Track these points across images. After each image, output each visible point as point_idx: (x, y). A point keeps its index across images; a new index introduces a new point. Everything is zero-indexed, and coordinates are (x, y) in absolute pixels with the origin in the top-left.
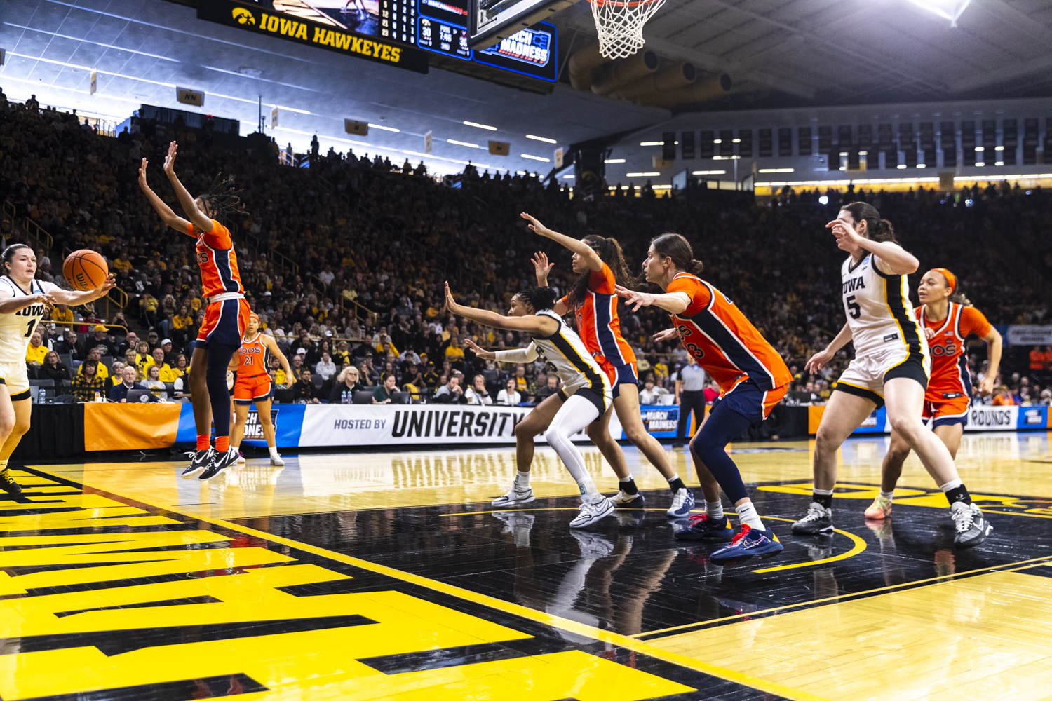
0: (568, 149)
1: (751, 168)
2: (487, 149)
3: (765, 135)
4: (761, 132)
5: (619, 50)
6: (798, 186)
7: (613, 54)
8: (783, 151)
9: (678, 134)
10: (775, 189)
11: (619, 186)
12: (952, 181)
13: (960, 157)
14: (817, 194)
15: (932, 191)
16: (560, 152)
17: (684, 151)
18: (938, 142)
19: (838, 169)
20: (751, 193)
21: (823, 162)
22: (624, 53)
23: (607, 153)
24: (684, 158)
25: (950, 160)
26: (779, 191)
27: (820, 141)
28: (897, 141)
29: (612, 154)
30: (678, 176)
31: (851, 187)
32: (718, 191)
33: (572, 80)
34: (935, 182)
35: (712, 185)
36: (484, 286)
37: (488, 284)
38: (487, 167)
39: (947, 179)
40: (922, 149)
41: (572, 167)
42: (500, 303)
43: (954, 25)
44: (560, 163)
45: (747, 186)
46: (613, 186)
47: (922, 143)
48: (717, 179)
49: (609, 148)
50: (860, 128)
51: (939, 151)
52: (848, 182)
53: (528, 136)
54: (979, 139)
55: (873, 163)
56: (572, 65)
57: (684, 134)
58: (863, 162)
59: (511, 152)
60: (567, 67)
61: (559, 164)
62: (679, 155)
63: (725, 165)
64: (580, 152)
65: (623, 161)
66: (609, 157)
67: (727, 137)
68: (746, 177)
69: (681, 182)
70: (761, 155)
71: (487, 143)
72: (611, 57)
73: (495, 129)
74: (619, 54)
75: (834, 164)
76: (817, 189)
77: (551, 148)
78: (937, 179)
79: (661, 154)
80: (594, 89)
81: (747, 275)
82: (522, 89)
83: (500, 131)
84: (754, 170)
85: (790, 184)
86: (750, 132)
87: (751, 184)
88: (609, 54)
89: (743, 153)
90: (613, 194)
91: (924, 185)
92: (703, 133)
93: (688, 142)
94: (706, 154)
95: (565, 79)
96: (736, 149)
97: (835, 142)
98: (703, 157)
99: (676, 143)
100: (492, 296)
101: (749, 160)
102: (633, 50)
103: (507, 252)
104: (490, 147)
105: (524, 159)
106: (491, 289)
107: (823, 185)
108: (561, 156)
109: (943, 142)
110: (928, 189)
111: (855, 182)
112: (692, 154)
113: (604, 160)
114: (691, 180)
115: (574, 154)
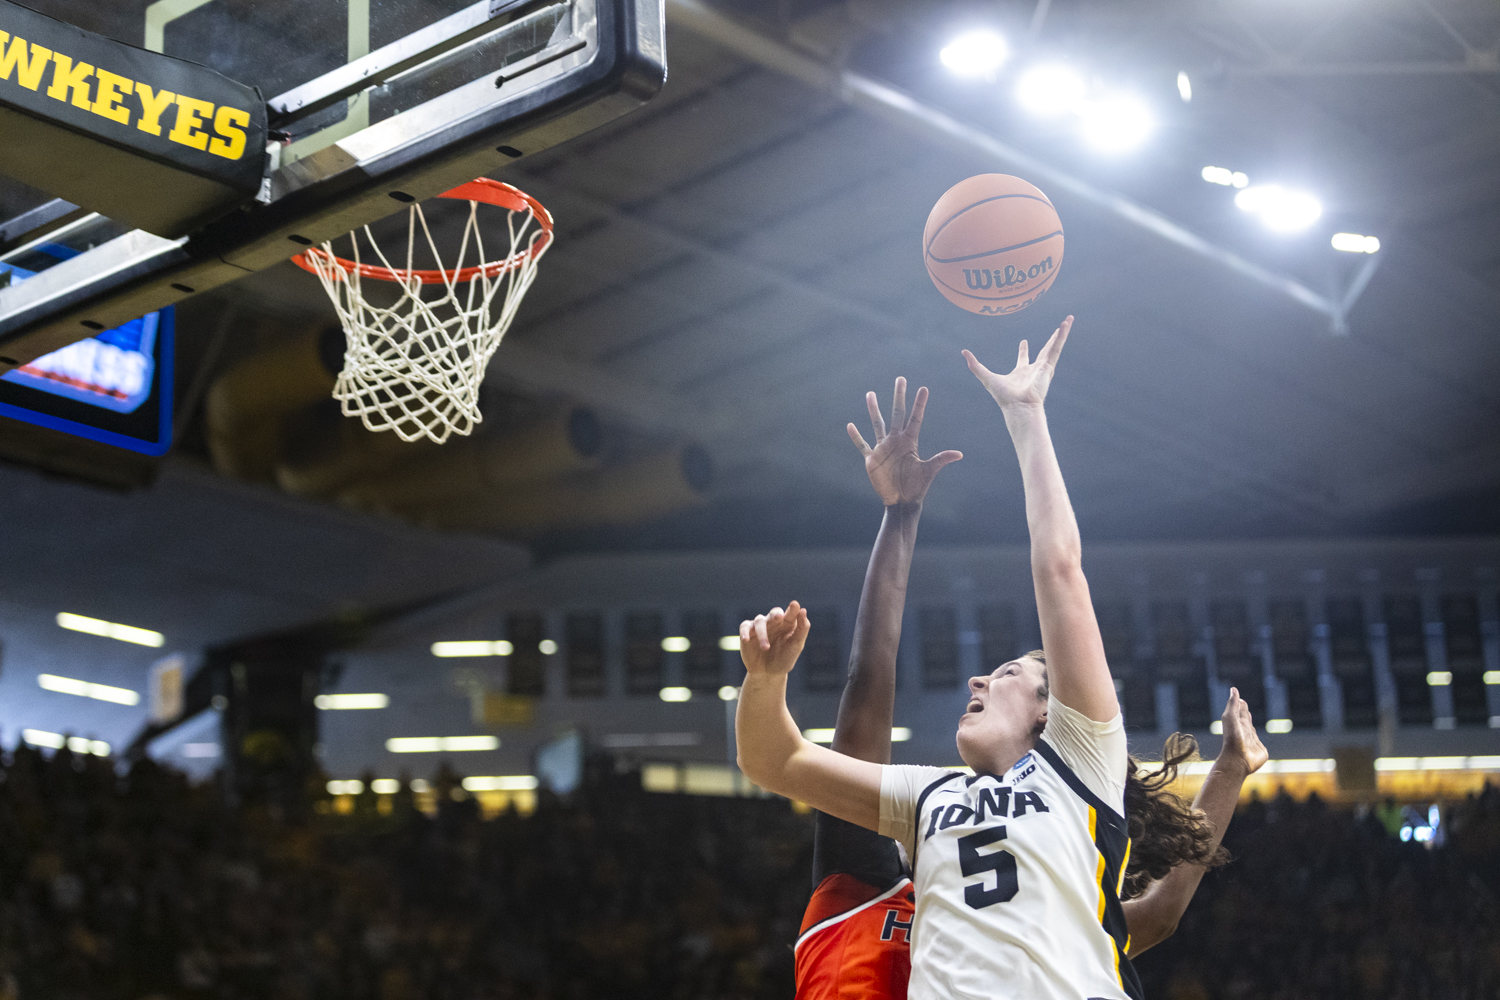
0: (197, 659)
5: (395, 412)
7: (376, 418)
9: (553, 619)
11: (366, 782)
12: (1371, 774)
13: (1387, 700)
15: (1314, 798)
16: (173, 671)
17: (572, 673)
18: (1323, 655)
20: (781, 806)
22: (410, 428)
23: (325, 676)
24: (573, 694)
25: (1361, 710)
27: (985, 648)
28: (1204, 649)
29: (343, 679)
30: (553, 749)
32: (679, 796)
33: (220, 452)
34: (1322, 774)
35: (659, 779)
39: (1355, 767)
40: (1279, 676)
41: (211, 718)
43: (1339, 326)
44: (173, 707)
46: (345, 777)
47: (1279, 657)
48: (674, 759)
49: (332, 660)
51: (1326, 681)
53: (70, 621)
54: (1436, 649)
55: (1140, 716)
56: (219, 404)
57: (570, 621)
60: (200, 411)
61: (166, 707)
62: (556, 682)
63: (699, 717)
64: (238, 671)
65: (379, 700)
66: (333, 688)
67: (703, 632)
69: (563, 770)
70: (811, 689)
72: (368, 424)
74: (393, 424)
78: (1328, 765)
79: (500, 678)
80: (289, 479)
82: (50, 473)
88: (364, 411)
90: (344, 806)
91: (1291, 784)
92: (629, 619)
93: (582, 645)
94: (638, 682)
95: (195, 444)
96: (733, 667)
98: (633, 691)
99: (548, 647)
102: (439, 430)
105: (48, 692)
108: (176, 686)
109: (1337, 656)
110: (1301, 794)
112: (598, 682)
113: (315, 697)
114: (595, 762)
115: (220, 677)
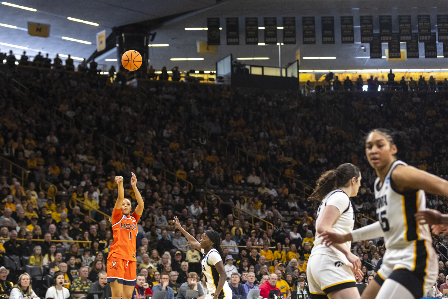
1: (294, 55)
2: (26, 30)
3: (308, 22)
4: (304, 20)
6: (341, 73)
8: (326, 39)
9: (223, 21)
10: (318, 76)
11: (164, 70)
14: (360, 81)
16: (103, 35)
17: (228, 37)
19: (380, 57)
20: (295, 80)
21: (365, 50)
23: (151, 37)
24: (228, 44)
26: (323, 78)
27: (362, 30)
29: (156, 38)
30: (222, 61)
31: (391, 76)
32: (263, 77)
35: (257, 71)
36: (25, 174)
37: (29, 172)
38: (26, 48)
41: (115, 50)
42: (42, 193)
44: (103, 47)
45: (291, 72)
46: (158, 70)
48: (261, 65)
49: (152, 32)
50: (400, 18)
52: (388, 71)
53: (70, 18)
55: (413, 53)
57: (228, 20)
58: (403, 51)
59: (51, 34)
61: (101, 47)
62: (223, 40)
63: (270, 52)
64: (123, 35)
65: (167, 45)
66: (153, 41)
67: (271, 23)
68: (291, 64)
69: (225, 68)
70: (305, 43)
71: (26, 24)
73: (35, 10)
75: (376, 53)
76: (360, 76)
77: (95, 30)
79: (205, 39)
81: (295, 163)
83: (40, 12)
84: (298, 57)
85: (332, 71)
86: (293, 20)
87: (296, 70)
89: (287, 40)
92: (247, 20)
93: (232, 28)
94: (250, 40)
96: (280, 36)
97: (376, 32)
98: (248, 43)
99: (221, 29)
100: (32, 185)
101: (293, 46)
103: (48, 138)
104: (29, 28)
105: (64, 41)
106: (32, 178)
107: (366, 73)
108: (104, 39)
111: (394, 71)
112: (237, 40)
113: (147, 44)
114: (236, 65)
115: (117, 37)
